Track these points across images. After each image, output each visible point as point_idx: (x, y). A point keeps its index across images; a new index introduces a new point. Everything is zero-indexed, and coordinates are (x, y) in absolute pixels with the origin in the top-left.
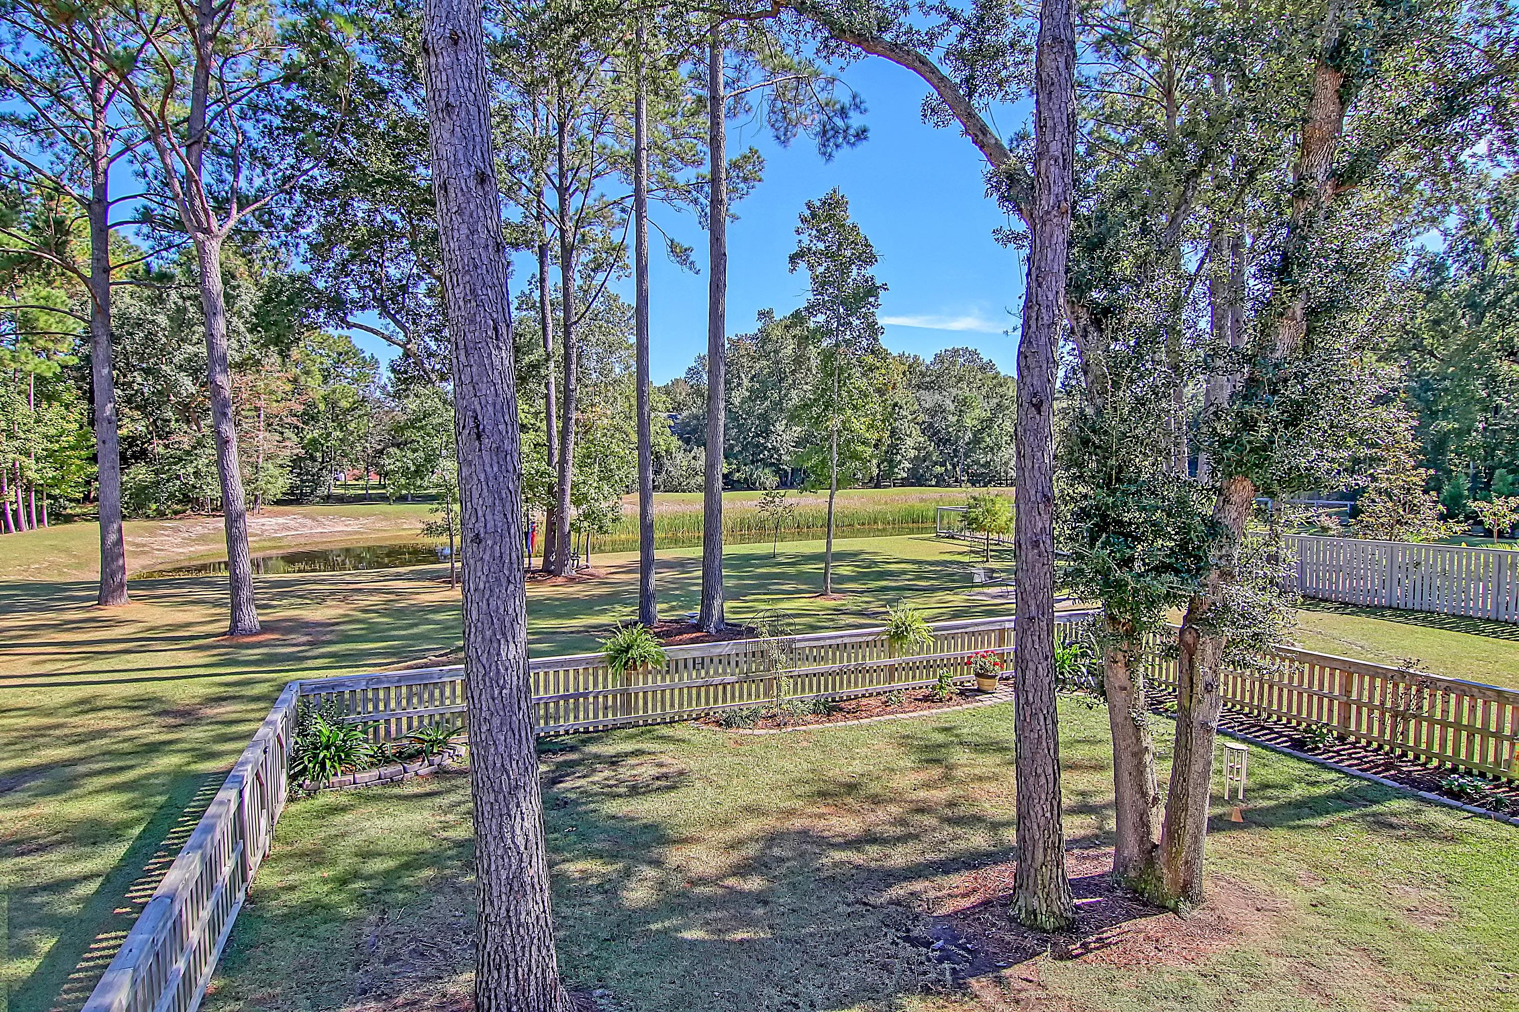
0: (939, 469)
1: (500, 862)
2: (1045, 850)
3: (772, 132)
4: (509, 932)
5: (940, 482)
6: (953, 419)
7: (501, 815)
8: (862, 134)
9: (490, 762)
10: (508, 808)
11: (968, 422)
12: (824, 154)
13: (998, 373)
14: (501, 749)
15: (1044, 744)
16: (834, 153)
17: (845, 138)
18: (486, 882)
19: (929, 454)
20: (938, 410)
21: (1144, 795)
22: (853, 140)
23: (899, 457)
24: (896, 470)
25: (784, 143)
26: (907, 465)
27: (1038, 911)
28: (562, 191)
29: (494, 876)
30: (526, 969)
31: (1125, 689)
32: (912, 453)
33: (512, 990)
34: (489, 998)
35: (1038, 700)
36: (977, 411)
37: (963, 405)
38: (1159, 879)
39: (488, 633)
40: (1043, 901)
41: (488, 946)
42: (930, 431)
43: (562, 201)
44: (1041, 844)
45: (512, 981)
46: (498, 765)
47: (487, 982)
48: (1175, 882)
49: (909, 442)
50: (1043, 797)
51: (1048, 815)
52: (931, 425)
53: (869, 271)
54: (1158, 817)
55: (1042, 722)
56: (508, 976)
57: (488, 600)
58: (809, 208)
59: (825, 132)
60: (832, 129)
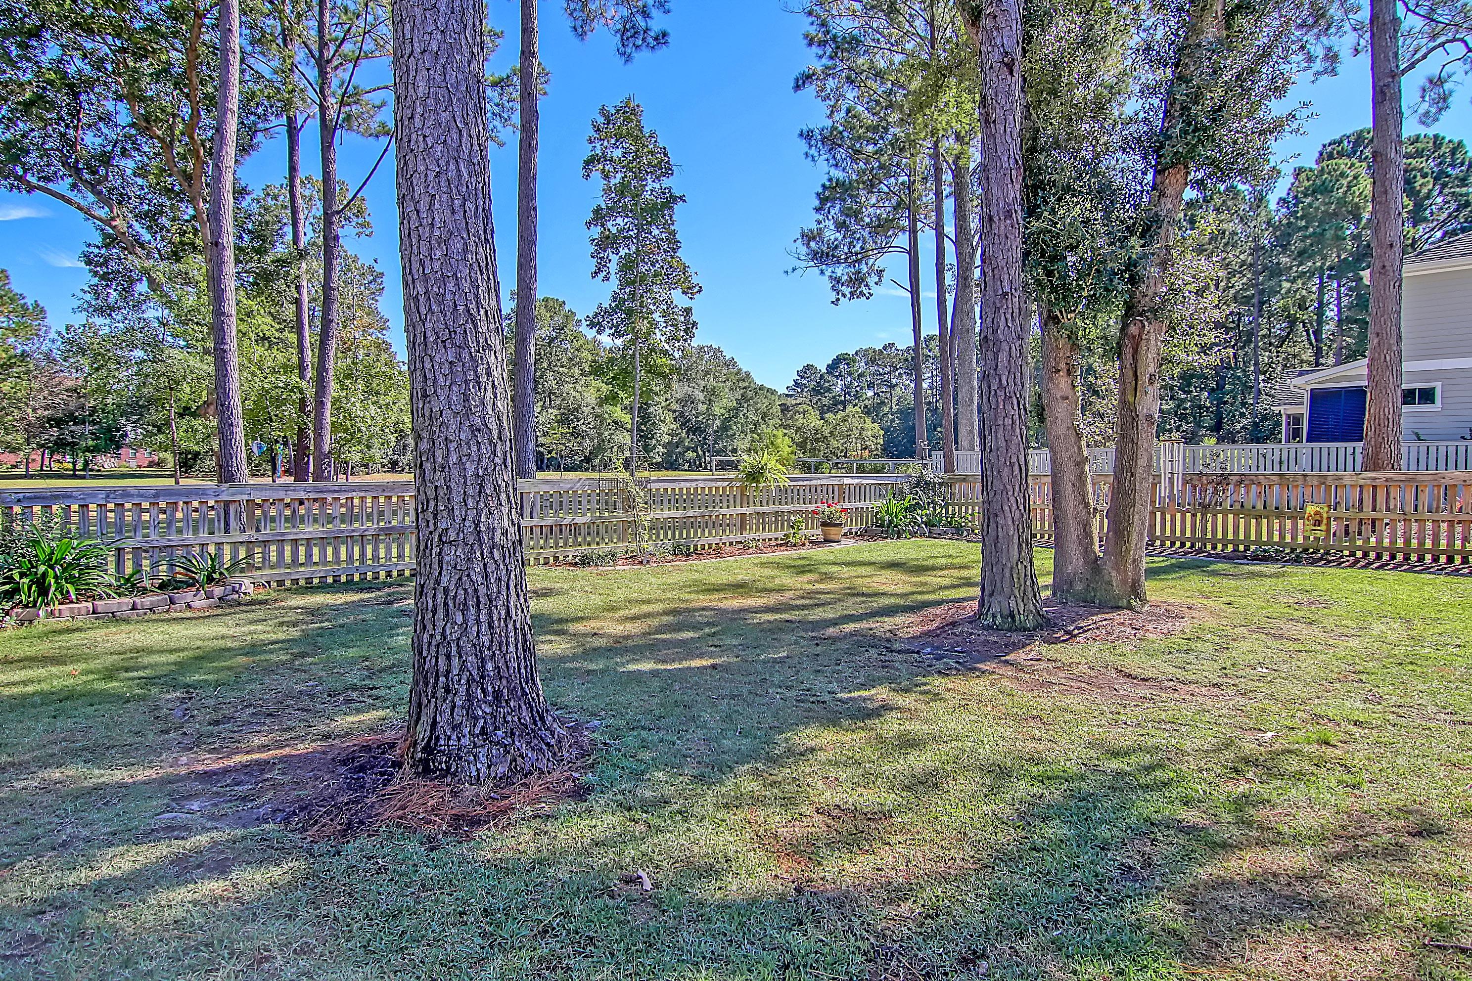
0: (690, 455)
1: (465, 451)
2: (1020, 545)
3: (570, 22)
4: (478, 554)
5: (694, 466)
6: (702, 408)
7: (466, 382)
8: (662, 38)
9: (449, 303)
10: (476, 372)
11: (717, 410)
12: (622, 54)
13: (740, 370)
14: (466, 286)
15: (1018, 430)
16: (634, 54)
17: (644, 39)
18: (440, 483)
19: (681, 441)
20: (688, 400)
21: (1086, 505)
22: (653, 43)
23: (654, 442)
24: (651, 454)
25: (582, 35)
26: (661, 449)
27: (1016, 612)
28: (322, 64)
29: (455, 472)
30: (503, 613)
31: (1067, 398)
32: (667, 439)
33: (486, 640)
34: (448, 657)
35: (1011, 383)
36: (725, 400)
37: (712, 394)
38: (1110, 583)
39: (445, 116)
40: (1019, 601)
41: (445, 580)
42: (682, 420)
43: (323, 74)
44: (1016, 541)
45: (484, 627)
46: (461, 308)
47: (443, 634)
48: (1124, 582)
49: (664, 428)
50: (1017, 488)
51: (1021, 507)
52: (682, 414)
53: (666, 182)
54: (1099, 526)
55: (1016, 407)
56: (478, 622)
57: (444, 66)
58: (604, 115)
59: (626, 30)
60: (633, 27)
